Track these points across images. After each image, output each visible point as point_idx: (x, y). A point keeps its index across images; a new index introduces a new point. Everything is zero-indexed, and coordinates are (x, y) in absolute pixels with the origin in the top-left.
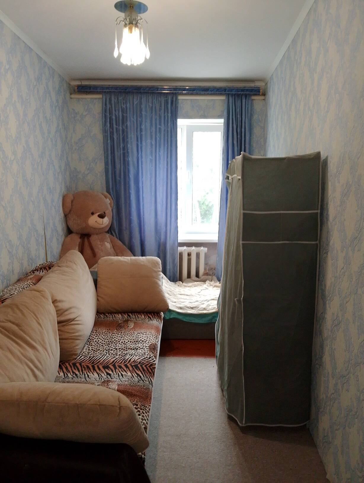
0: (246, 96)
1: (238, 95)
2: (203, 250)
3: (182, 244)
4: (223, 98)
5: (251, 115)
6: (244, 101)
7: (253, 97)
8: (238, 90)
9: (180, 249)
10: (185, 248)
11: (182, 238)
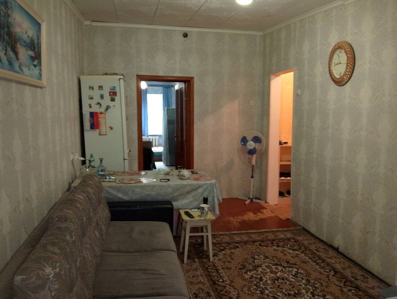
0: (169, 87)
1: (167, 87)
2: (157, 137)
3: (150, 136)
4: (162, 88)
5: (171, 93)
6: (168, 89)
7: (171, 88)
8: (166, 86)
9: (149, 137)
10: (151, 137)
11: (149, 134)
